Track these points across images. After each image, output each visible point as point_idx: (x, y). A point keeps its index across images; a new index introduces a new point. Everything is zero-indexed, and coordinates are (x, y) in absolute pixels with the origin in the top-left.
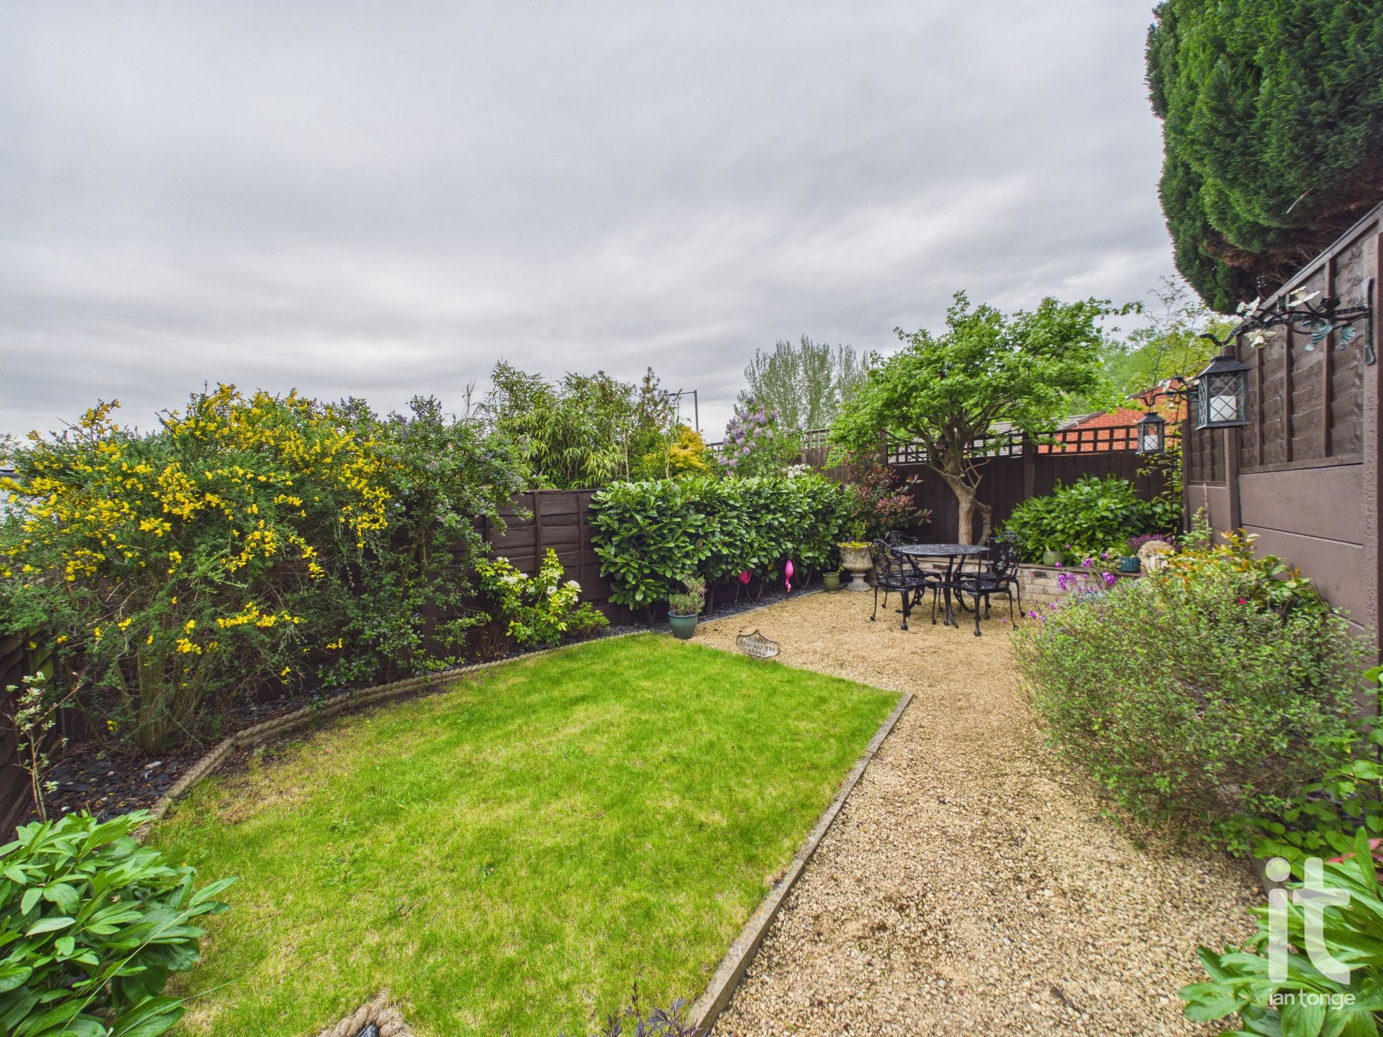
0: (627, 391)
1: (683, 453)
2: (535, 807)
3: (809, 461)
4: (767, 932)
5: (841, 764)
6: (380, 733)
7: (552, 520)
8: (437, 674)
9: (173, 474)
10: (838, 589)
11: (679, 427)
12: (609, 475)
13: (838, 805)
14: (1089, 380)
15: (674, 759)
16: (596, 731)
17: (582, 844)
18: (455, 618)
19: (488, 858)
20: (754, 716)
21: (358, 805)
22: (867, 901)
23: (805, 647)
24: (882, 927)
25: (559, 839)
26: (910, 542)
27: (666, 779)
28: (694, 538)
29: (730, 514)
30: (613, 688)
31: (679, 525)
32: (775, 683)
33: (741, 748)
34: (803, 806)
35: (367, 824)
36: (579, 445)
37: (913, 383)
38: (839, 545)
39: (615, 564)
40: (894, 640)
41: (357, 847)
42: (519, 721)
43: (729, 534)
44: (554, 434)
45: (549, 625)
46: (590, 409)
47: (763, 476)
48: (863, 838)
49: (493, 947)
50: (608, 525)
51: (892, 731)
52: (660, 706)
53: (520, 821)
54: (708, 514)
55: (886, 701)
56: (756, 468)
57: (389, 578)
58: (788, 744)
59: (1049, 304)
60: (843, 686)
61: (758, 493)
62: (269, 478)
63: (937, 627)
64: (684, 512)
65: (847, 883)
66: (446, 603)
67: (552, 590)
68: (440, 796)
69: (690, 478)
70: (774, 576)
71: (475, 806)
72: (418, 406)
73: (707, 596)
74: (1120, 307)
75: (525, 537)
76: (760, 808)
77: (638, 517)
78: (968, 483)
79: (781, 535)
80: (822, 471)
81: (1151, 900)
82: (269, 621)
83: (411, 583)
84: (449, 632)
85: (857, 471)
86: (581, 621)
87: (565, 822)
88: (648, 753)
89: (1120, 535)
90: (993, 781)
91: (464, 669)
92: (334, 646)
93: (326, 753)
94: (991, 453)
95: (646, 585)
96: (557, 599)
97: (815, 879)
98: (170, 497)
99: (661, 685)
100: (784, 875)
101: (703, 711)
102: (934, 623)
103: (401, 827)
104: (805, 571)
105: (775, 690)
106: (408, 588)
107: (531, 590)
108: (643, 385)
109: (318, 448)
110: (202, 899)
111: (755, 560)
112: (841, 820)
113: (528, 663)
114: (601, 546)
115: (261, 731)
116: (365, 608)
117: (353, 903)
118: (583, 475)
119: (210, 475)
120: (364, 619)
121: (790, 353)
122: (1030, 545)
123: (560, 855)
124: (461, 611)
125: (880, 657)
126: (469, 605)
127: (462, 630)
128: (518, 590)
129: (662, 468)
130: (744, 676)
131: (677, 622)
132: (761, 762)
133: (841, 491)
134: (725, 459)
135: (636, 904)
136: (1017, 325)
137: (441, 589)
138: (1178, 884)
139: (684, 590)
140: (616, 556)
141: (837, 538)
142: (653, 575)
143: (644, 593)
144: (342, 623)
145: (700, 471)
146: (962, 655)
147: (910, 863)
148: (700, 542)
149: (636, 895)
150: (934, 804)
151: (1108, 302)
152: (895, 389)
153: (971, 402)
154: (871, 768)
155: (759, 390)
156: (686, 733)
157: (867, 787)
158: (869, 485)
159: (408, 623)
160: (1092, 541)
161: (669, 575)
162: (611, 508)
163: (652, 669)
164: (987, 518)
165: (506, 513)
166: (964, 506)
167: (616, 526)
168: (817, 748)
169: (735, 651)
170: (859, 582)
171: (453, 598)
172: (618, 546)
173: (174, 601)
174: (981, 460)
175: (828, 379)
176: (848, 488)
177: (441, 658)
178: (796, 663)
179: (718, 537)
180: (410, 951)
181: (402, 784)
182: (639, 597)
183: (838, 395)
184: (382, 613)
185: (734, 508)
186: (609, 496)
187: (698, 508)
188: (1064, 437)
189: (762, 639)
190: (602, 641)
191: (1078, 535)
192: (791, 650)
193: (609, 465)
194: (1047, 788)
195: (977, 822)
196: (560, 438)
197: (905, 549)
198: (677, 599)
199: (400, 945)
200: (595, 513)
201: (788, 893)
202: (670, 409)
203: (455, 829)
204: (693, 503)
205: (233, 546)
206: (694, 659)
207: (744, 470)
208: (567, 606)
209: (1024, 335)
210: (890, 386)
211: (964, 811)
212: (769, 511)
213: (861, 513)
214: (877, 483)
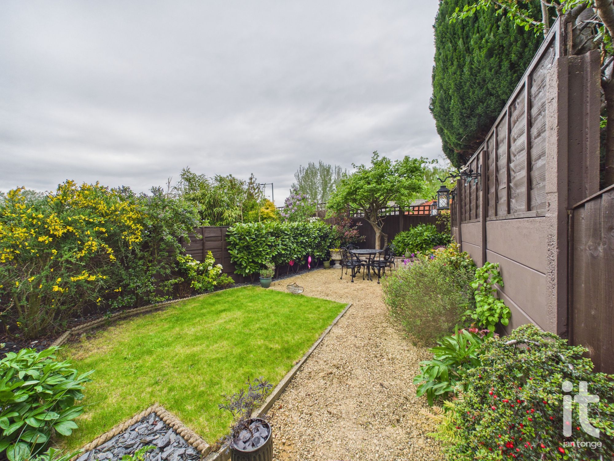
0: (242, 184)
1: (266, 211)
2: (208, 346)
3: (319, 216)
4: (292, 378)
5: (323, 327)
6: (138, 326)
7: (209, 239)
8: (160, 304)
9: (54, 218)
10: (329, 268)
11: (265, 200)
12: (234, 220)
13: (320, 340)
14: (419, 188)
15: (261, 329)
16: (231, 321)
17: (227, 356)
18: (168, 280)
19: (190, 363)
20: (293, 313)
21: (134, 350)
22: (327, 367)
23: (314, 289)
24: (331, 373)
25: (218, 355)
26: (357, 248)
27: (258, 335)
28: (270, 246)
29: (285, 237)
30: (237, 306)
31: (264, 241)
32: (301, 302)
33: (287, 324)
34: (308, 341)
35: (140, 356)
36: (220, 206)
37: (357, 186)
38: (330, 250)
39: (237, 257)
40: (348, 286)
41: (137, 363)
42: (198, 319)
43: (285, 245)
44: (209, 202)
45: (209, 282)
46: (226, 191)
47: (299, 222)
48: (328, 349)
49: (196, 388)
50: (234, 241)
51: (342, 316)
52: (256, 312)
53: (202, 351)
54: (276, 237)
55: (342, 306)
56: (297, 218)
57: (140, 262)
58: (304, 322)
59: (407, 159)
60: (326, 302)
61: (297, 229)
62: (94, 220)
63: (364, 281)
64: (266, 236)
65: (321, 362)
66: (165, 273)
67: (210, 268)
68: (168, 345)
69: (269, 222)
70: (303, 263)
71: (183, 347)
72: (154, 190)
73: (276, 270)
74: (431, 161)
75: (198, 246)
76: (292, 342)
77: (247, 238)
78: (379, 226)
79: (306, 246)
80: (323, 220)
81: (414, 359)
82: (92, 278)
83: (150, 265)
84: (166, 286)
85: (338, 220)
86: (222, 281)
87: (220, 350)
88: (251, 327)
89: (431, 246)
90: (374, 330)
91: (172, 301)
92: (117, 290)
93: (115, 334)
94: (388, 214)
95: (250, 266)
96: (212, 272)
97: (310, 362)
98: (53, 227)
99: (256, 304)
100: (299, 361)
101: (273, 313)
102: (364, 279)
103: (154, 356)
104: (316, 261)
105: (301, 304)
106: (149, 267)
107: (201, 268)
108: (249, 181)
109: (113, 208)
110: (82, 377)
111: (296, 256)
112: (321, 344)
113: (200, 298)
114: (231, 250)
115: (83, 328)
116: (130, 275)
117: (139, 380)
118: (222, 220)
119: (70, 219)
120: (130, 279)
121: (314, 168)
122: (401, 250)
123: (219, 360)
124: (171, 277)
125: (342, 292)
126: (175, 274)
127: (172, 285)
128: (196, 268)
129: (257, 217)
130: (289, 300)
131: (263, 281)
132: (294, 328)
133: (331, 228)
134: (284, 214)
135: (248, 373)
136: (396, 165)
137: (163, 267)
138: (423, 354)
139: (266, 268)
140: (237, 254)
141: (329, 247)
142: (253, 262)
143: (249, 269)
144: (120, 282)
145: (273, 219)
146: (372, 290)
147: (343, 355)
148: (273, 248)
149: (247, 370)
150: (353, 338)
151: (427, 159)
152: (351, 188)
153: (378, 194)
154: (333, 328)
155: (301, 183)
156: (266, 320)
157: (331, 334)
158: (342, 226)
159: (149, 281)
160: (422, 248)
161: (260, 262)
162: (235, 234)
163: (252, 299)
164: (386, 239)
165: (191, 236)
166: (378, 235)
167: (238, 241)
168: (315, 323)
169: (287, 291)
170: (337, 265)
171: (168, 271)
172: (238, 250)
173: (52, 270)
174: (384, 217)
175: (330, 180)
176: (334, 227)
177: (162, 296)
178: (310, 295)
179: (280, 246)
180: (164, 392)
181: (151, 342)
182: (247, 271)
183: (334, 187)
184: (137, 277)
185: (287, 235)
186: (235, 229)
187: (272, 234)
188: (413, 209)
189: (297, 286)
190: (231, 289)
191: (417, 246)
192: (308, 290)
193: (234, 216)
194: (391, 331)
195: (366, 342)
196: (212, 203)
197: (354, 251)
198: (263, 272)
199: (160, 391)
200: (228, 236)
201: (301, 366)
202: (261, 192)
203: (176, 355)
204: (270, 232)
205: (78, 248)
206: (270, 295)
207: (292, 219)
208: (217, 275)
209: (398, 170)
210: (349, 187)
211: (362, 339)
212: (302, 236)
213: (339, 237)
214: (345, 225)
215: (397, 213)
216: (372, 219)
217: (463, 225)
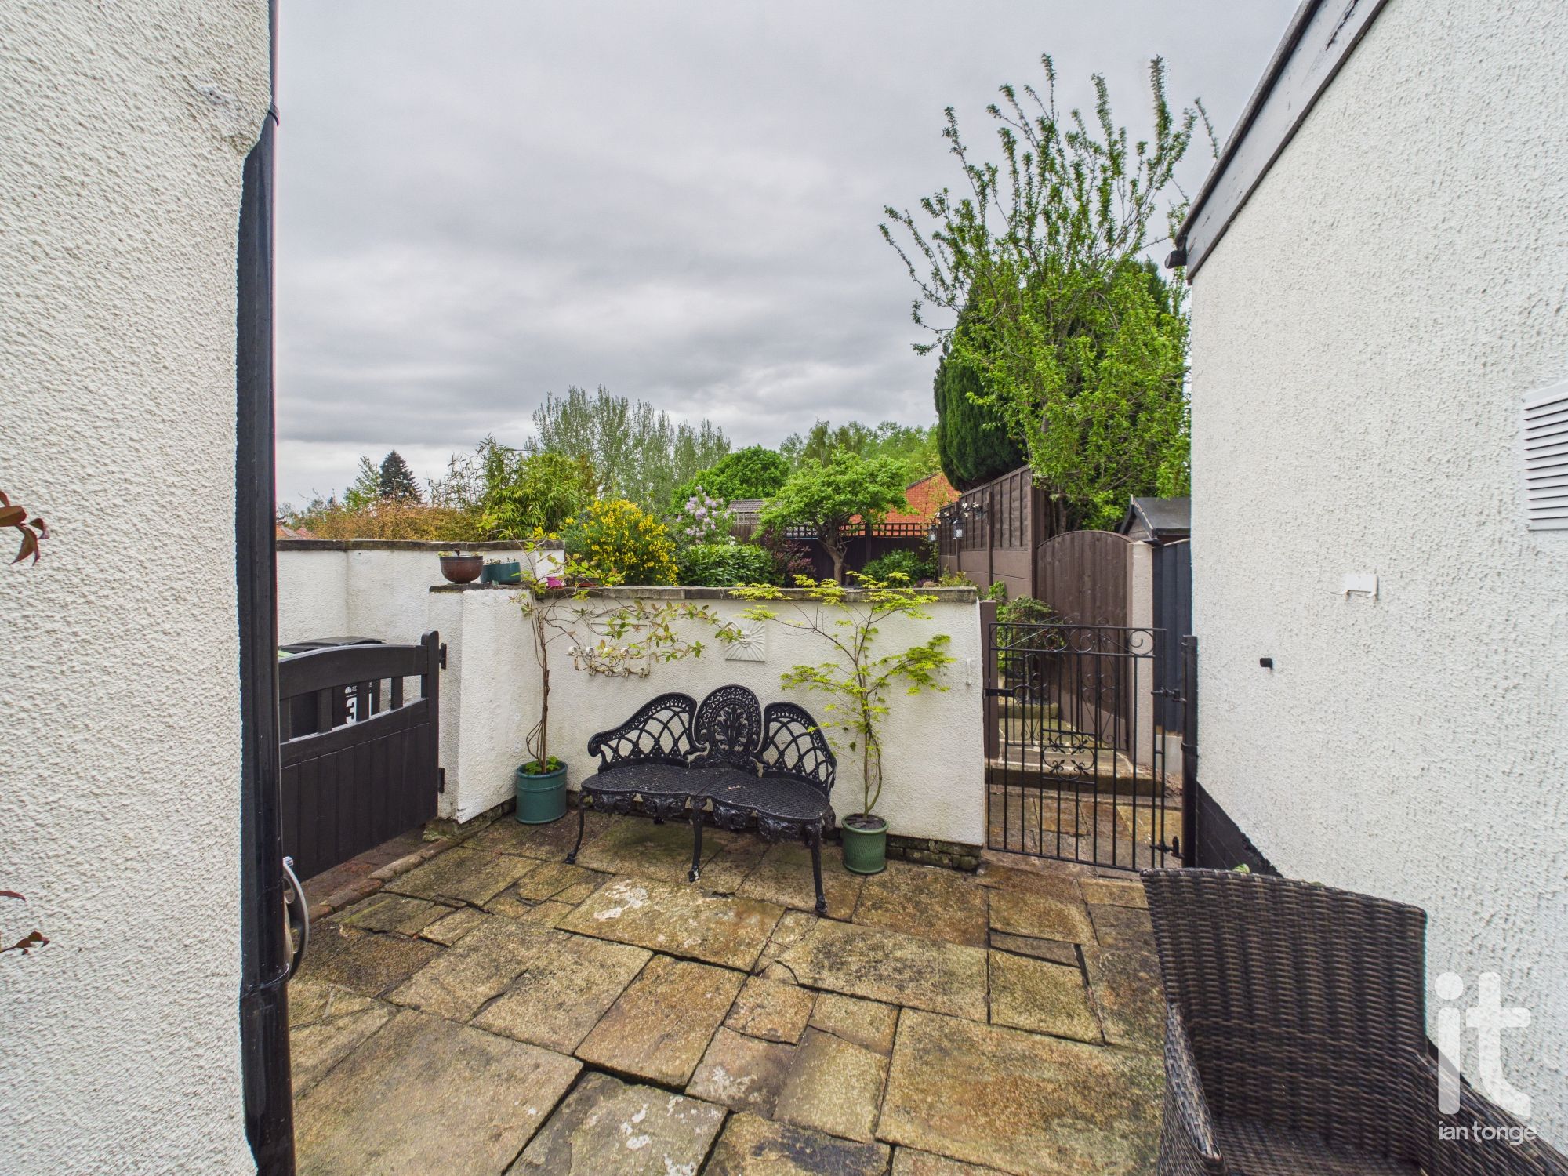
78: (839, 550)
94: (850, 535)
121: (585, 403)
155: (549, 439)
158: (783, 551)
166: (838, 566)
174: (845, 538)
175: (626, 435)
188: (885, 527)
214: (788, 551)
215: (863, 533)
216: (830, 542)
217: (962, 553)
